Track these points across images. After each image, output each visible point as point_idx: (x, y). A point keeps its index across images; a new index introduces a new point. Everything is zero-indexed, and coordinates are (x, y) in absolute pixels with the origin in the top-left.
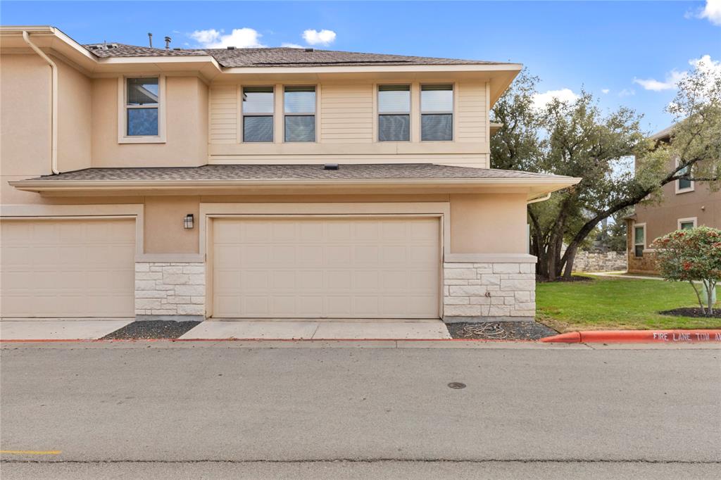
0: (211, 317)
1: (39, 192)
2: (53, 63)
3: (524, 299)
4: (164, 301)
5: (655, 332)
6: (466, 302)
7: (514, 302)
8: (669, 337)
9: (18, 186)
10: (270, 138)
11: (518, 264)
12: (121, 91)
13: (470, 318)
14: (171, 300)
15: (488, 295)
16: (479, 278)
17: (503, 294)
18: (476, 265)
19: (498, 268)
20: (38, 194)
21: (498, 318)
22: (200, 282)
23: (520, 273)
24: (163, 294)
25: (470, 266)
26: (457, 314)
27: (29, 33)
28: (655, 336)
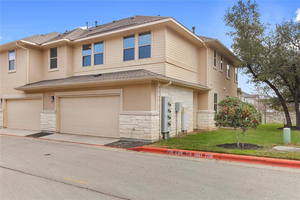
0: (59, 132)
1: (24, 90)
2: (27, 49)
3: (147, 132)
4: (47, 126)
5: (169, 150)
6: (127, 132)
7: (143, 133)
8: (174, 152)
9: (16, 89)
10: (90, 65)
11: (145, 116)
12: (49, 54)
13: (128, 139)
14: (48, 126)
15: (133, 129)
16: (131, 121)
17: (140, 129)
18: (130, 116)
19: (138, 117)
20: (23, 91)
21: (138, 140)
22: (54, 120)
23: (146, 120)
24: (46, 124)
25: (128, 116)
26: (123, 137)
27: (17, 42)
28: (168, 151)
